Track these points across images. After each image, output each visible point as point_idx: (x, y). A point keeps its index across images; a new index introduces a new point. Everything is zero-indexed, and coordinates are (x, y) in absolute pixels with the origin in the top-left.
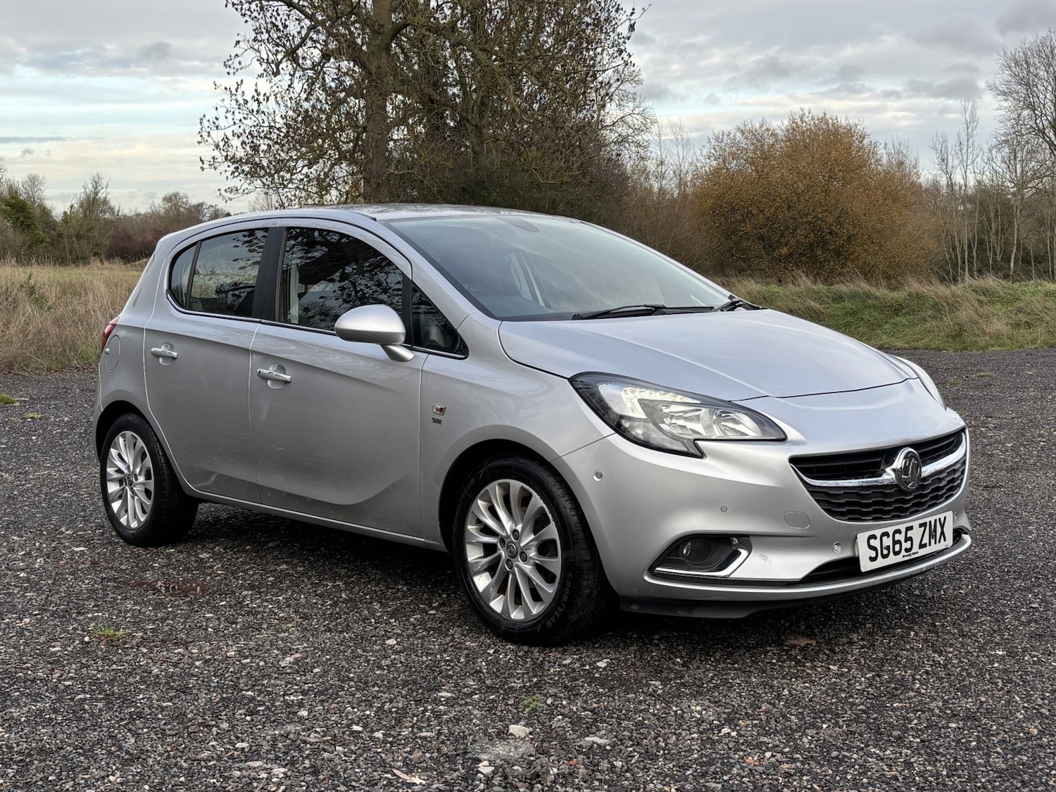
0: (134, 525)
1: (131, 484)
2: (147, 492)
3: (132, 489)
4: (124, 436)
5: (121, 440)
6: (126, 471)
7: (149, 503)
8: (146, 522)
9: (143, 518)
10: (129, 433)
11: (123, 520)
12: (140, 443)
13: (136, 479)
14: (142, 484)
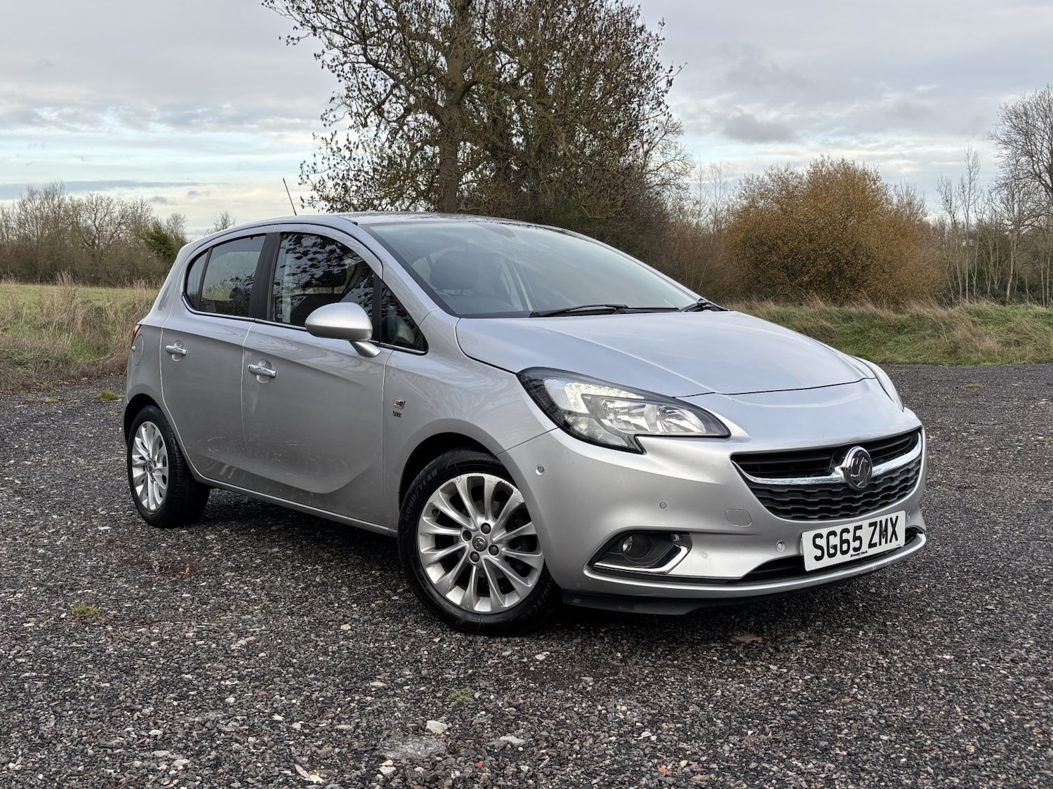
0: (153, 507)
1: (151, 469)
2: (164, 478)
3: (151, 474)
4: (145, 426)
5: (143, 429)
6: (147, 458)
7: (164, 487)
8: (163, 505)
9: (159, 501)
10: (149, 423)
11: (144, 503)
12: (158, 432)
13: (155, 465)
14: (160, 470)
